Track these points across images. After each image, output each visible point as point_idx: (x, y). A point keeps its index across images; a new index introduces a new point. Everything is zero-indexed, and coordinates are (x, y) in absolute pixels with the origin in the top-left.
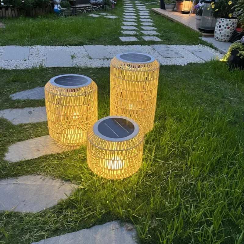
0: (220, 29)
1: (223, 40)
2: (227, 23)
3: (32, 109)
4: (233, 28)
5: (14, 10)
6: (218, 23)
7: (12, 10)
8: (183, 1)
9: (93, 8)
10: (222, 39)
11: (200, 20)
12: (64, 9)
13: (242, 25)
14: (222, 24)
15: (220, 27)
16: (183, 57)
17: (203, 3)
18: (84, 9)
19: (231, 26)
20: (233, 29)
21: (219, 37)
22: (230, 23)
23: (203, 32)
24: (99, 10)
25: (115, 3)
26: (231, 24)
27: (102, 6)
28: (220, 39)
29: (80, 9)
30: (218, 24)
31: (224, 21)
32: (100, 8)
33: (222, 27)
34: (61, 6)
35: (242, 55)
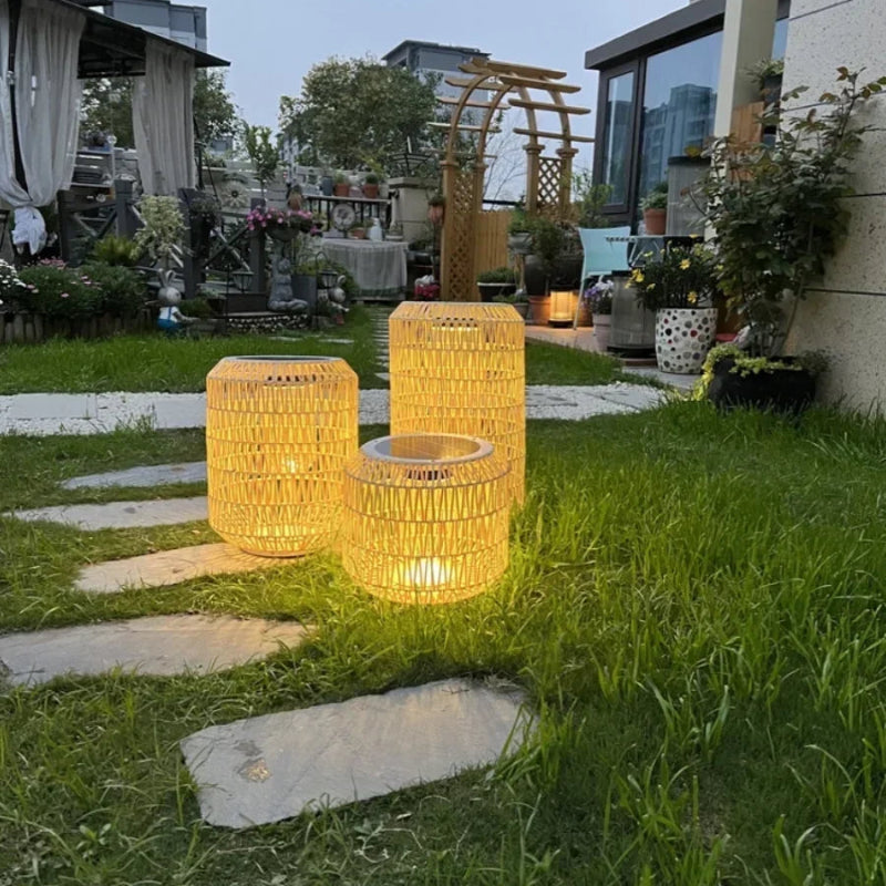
0: (671, 337)
1: (685, 370)
2: (687, 320)
3: (133, 504)
4: (706, 334)
5: (32, 322)
6: (662, 322)
7: (25, 323)
8: (549, 295)
9: (278, 321)
10: (681, 367)
11: (606, 325)
12: (191, 319)
13: (729, 297)
14: (672, 325)
15: (669, 332)
16: (576, 405)
17: (609, 281)
18: (253, 323)
19: (700, 327)
20: (708, 337)
21: (671, 362)
22: (697, 320)
23: (622, 357)
24: (299, 328)
25: (347, 310)
26: (700, 322)
27: (305, 316)
28: (675, 368)
29: (240, 323)
30: (662, 327)
31: (676, 315)
32: (301, 322)
33: (674, 333)
34: (181, 310)
35: (745, 369)
